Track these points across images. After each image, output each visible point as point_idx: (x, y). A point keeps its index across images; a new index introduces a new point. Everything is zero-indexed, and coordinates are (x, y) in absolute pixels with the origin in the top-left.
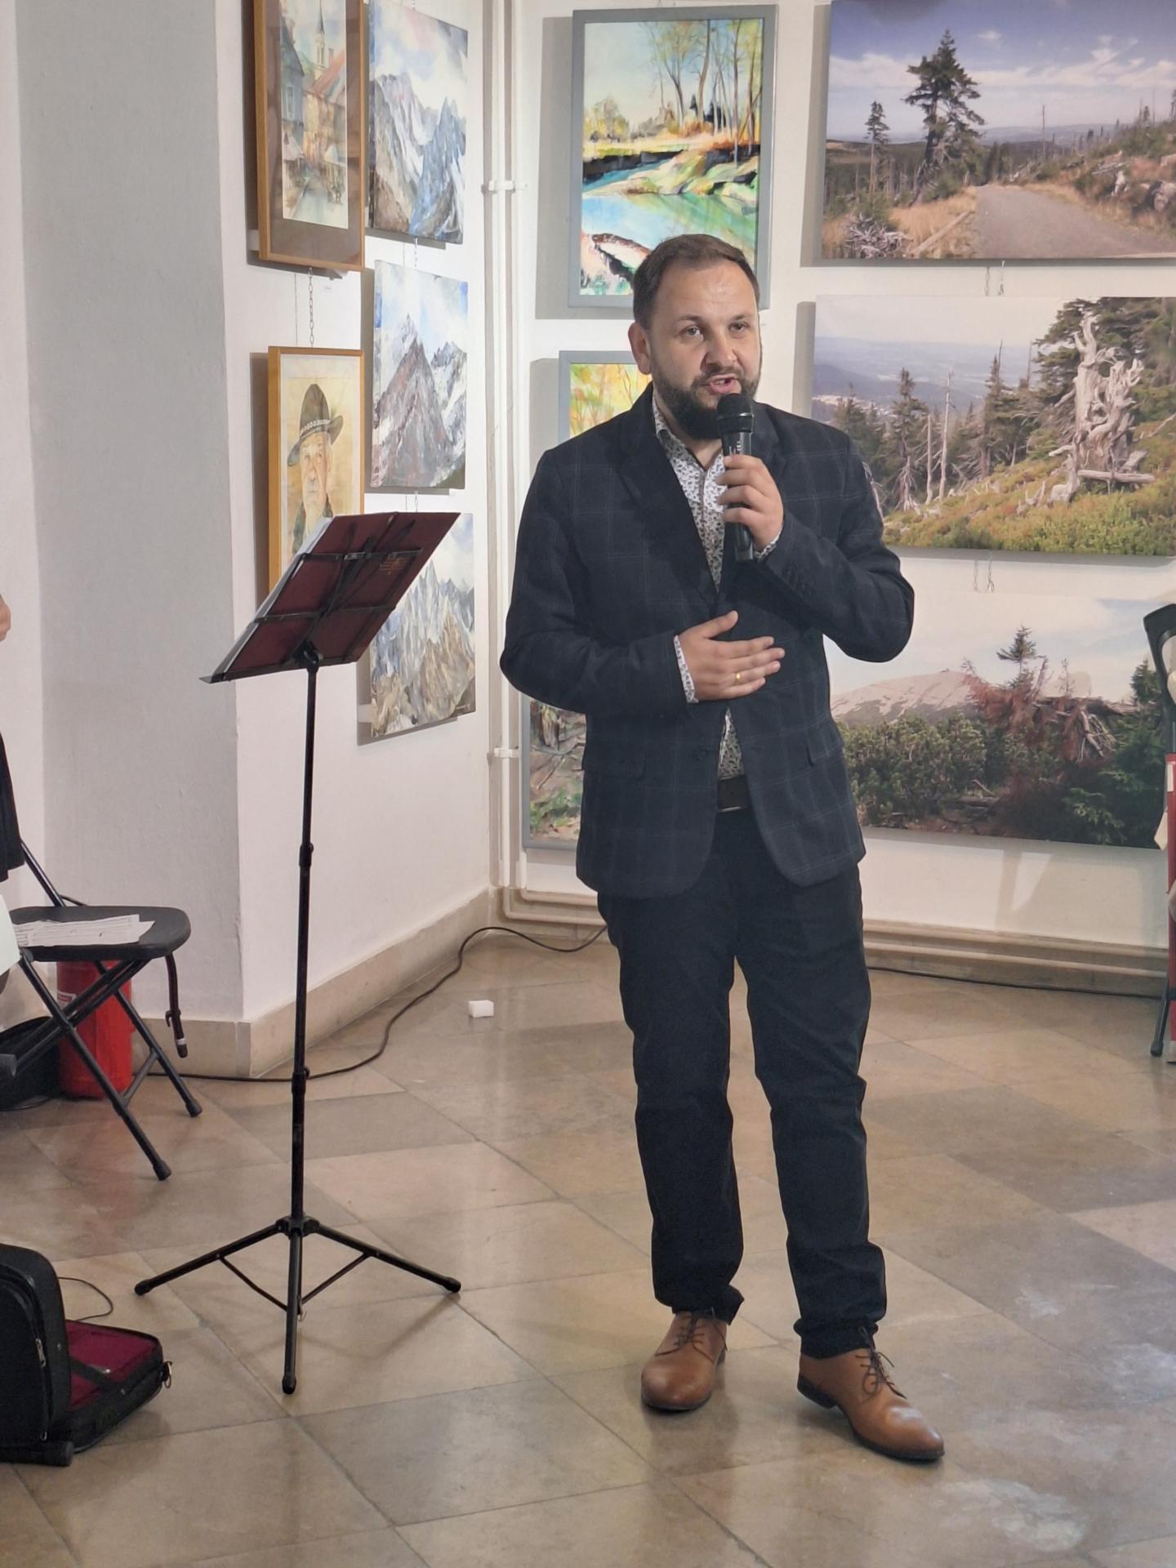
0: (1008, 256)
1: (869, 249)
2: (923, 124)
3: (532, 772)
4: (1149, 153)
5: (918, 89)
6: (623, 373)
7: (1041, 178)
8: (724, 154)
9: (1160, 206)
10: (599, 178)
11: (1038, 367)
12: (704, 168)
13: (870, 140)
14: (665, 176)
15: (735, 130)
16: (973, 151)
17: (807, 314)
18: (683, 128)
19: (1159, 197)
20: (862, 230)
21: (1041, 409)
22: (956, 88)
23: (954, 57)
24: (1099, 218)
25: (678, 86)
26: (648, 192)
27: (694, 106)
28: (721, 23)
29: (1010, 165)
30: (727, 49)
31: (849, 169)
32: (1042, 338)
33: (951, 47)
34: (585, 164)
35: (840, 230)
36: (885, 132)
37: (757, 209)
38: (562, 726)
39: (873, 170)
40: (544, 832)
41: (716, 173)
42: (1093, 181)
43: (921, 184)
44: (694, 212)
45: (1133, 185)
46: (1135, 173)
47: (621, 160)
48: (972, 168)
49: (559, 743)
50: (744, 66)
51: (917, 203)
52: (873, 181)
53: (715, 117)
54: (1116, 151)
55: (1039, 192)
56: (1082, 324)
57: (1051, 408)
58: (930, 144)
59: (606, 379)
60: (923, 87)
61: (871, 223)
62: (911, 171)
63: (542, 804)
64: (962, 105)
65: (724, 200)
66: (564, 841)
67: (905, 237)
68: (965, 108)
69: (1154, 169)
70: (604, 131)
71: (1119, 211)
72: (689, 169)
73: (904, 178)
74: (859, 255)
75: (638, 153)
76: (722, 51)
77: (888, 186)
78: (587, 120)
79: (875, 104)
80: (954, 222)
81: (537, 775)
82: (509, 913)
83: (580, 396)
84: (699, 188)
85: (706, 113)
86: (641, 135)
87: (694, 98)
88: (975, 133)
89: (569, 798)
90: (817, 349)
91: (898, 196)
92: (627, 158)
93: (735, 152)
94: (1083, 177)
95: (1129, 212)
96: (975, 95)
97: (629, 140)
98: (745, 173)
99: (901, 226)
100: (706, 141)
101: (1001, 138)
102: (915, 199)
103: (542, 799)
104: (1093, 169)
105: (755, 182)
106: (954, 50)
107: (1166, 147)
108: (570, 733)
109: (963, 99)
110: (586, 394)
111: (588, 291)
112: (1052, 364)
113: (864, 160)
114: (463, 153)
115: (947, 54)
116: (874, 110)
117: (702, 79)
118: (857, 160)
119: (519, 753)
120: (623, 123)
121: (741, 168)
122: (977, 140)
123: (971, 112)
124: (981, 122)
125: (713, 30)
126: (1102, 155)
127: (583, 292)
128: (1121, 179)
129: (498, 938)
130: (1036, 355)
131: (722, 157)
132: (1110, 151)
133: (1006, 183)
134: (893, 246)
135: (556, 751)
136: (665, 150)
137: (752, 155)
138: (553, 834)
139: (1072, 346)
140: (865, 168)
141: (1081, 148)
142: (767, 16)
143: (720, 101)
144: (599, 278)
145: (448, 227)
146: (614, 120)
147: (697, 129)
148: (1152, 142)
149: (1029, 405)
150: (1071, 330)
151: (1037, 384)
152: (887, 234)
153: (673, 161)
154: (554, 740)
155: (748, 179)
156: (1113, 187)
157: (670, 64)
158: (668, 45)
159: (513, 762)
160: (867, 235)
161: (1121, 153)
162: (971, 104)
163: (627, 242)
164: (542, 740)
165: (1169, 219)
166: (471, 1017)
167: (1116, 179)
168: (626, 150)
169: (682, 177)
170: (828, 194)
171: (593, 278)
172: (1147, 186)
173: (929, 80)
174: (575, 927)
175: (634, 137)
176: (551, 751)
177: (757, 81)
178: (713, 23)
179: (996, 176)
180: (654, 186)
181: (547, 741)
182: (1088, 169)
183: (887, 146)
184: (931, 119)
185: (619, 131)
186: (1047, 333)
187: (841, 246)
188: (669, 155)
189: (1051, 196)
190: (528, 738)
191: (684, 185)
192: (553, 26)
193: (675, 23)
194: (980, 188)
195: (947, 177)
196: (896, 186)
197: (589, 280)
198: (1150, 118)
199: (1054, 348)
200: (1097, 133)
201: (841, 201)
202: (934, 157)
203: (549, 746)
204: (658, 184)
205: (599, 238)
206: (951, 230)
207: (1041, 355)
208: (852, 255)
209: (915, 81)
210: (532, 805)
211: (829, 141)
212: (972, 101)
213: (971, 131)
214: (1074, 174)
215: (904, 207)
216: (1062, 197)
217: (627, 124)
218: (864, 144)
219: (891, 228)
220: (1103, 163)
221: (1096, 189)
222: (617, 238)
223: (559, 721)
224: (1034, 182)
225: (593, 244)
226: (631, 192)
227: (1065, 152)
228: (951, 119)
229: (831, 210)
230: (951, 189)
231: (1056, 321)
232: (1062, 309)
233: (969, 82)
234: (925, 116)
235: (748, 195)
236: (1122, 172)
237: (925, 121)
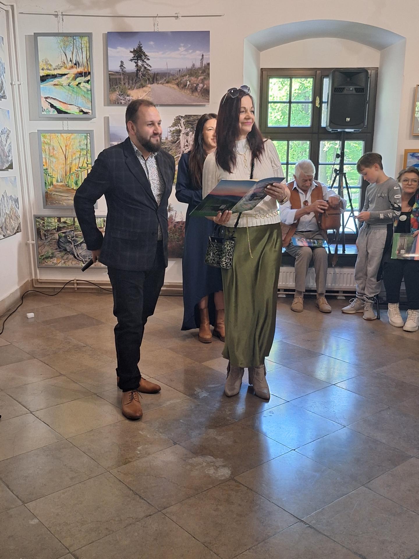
0: (160, 104)
1: (123, 101)
2: (135, 67)
3: (39, 247)
4: (195, 76)
5: (133, 57)
6: (56, 136)
7: (167, 82)
8: (80, 74)
9: (199, 90)
10: (45, 81)
11: (170, 134)
12: (75, 78)
13: (121, 71)
14: (64, 80)
15: (83, 68)
16: (149, 75)
17: (107, 120)
18: (68, 67)
19: (198, 88)
20: (120, 96)
21: (171, 145)
22: (143, 57)
23: (142, 48)
24: (183, 94)
25: (66, 55)
26: (59, 85)
27: (71, 61)
28: (77, 37)
29: (159, 79)
30: (79, 45)
31: (116, 79)
32: (171, 126)
33: (141, 46)
34: (41, 77)
35: (114, 96)
36: (125, 69)
37: (91, 90)
38: (46, 234)
39: (122, 79)
40: (44, 263)
41: (79, 80)
42: (181, 84)
43: (135, 84)
45: (192, 84)
46: (192, 81)
47: (51, 76)
48: (149, 79)
49: (46, 239)
50: (84, 50)
51: (135, 89)
52: (122, 83)
53: (77, 64)
54: (187, 75)
55: (167, 86)
56: (181, 122)
57: (174, 145)
58: (137, 72)
59: (52, 138)
60: (134, 57)
61: (122, 94)
62: (132, 80)
63: (42, 256)
64: (145, 62)
65: (81, 87)
66: (49, 265)
68: (146, 63)
69: (197, 80)
70: (45, 68)
71: (188, 92)
72: (71, 79)
73: (131, 82)
74: (120, 103)
75: (56, 74)
76: (78, 45)
77: (127, 84)
78: (40, 64)
79: (121, 61)
80: (145, 94)
81: (40, 248)
82: (35, 286)
83: (44, 142)
84: (74, 84)
85: (74, 63)
86: (56, 69)
87: (71, 59)
88: (149, 70)
89: (50, 254)
90: (110, 129)
91: (129, 87)
92: (53, 75)
93: (83, 74)
94: (178, 82)
95: (191, 92)
96: (148, 59)
97: (53, 70)
98: (87, 80)
99: (131, 95)
100: (75, 71)
101: (156, 71)
102: (134, 88)
103: (42, 255)
104: (181, 80)
105: (90, 82)
106: (142, 47)
107: (199, 75)
108: (49, 236)
109: (145, 60)
110: (46, 142)
111: (45, 113)
112: (174, 133)
113: (120, 77)
114: (5, 73)
115: (140, 48)
116: (121, 63)
117: (73, 53)
118: (118, 77)
119: (34, 242)
120: (51, 65)
121: (85, 78)
122: (150, 72)
123: (148, 64)
124: (151, 67)
125: (75, 39)
126: (183, 76)
127: (43, 113)
128: (188, 83)
129: (32, 293)
130: (169, 131)
131: (80, 75)
132: (185, 75)
133: (158, 84)
135: (45, 241)
136: (63, 73)
137: (88, 75)
138: (46, 264)
139: (178, 128)
140: (120, 79)
141: (177, 74)
142: (89, 35)
143: (78, 60)
144: (47, 109)
145: (2, 94)
146: (48, 64)
147: (72, 67)
148: (196, 73)
149: (168, 144)
150: (178, 124)
151: (170, 138)
152: (127, 97)
153: (66, 76)
154: (44, 238)
155: (88, 82)
156: (186, 85)
157: (63, 49)
158: (62, 44)
159: (33, 245)
160: (122, 98)
161: (188, 76)
162: (147, 62)
163: (55, 99)
164: (41, 238)
165: (201, 94)
166: (28, 318)
167: (187, 83)
168: (52, 73)
169: (69, 81)
170: (110, 86)
171: (45, 109)
172: (195, 85)
173: (136, 55)
174: (54, 288)
175: (54, 69)
176: (44, 241)
177: (88, 54)
178: (74, 37)
179: (155, 82)
180: (61, 83)
181: (42, 238)
182: (179, 80)
183: (126, 73)
184: (137, 66)
185: (50, 68)
186: (172, 124)
187: (115, 101)
188: (65, 75)
189: (170, 87)
190: (37, 237)
191: (70, 83)
192: (28, 37)
193: (63, 37)
194: (151, 85)
195: (142, 82)
196: (129, 84)
197: (44, 110)
198: (195, 66)
199: (174, 129)
200: (181, 70)
201: (114, 88)
202: (139, 76)
203: (43, 240)
204: (62, 83)
205: (46, 98)
206: (144, 96)
207: (170, 130)
208: (118, 103)
209: (132, 55)
210: (40, 256)
211: (109, 71)
212: (148, 61)
213: (148, 69)
214: (176, 81)
215: (131, 90)
216: (174, 88)
217: (52, 66)
218: (119, 72)
219: (128, 96)
220: (183, 79)
221: (182, 86)
222: (52, 98)
223: (46, 233)
224: (166, 84)
225: (45, 100)
226: (54, 85)
227: (173, 75)
228: (142, 66)
229: (111, 90)
230: (144, 85)
231: (174, 121)
232: (175, 118)
233: (147, 56)
234: (135, 65)
235: (88, 86)
236: (189, 81)
237: (135, 66)
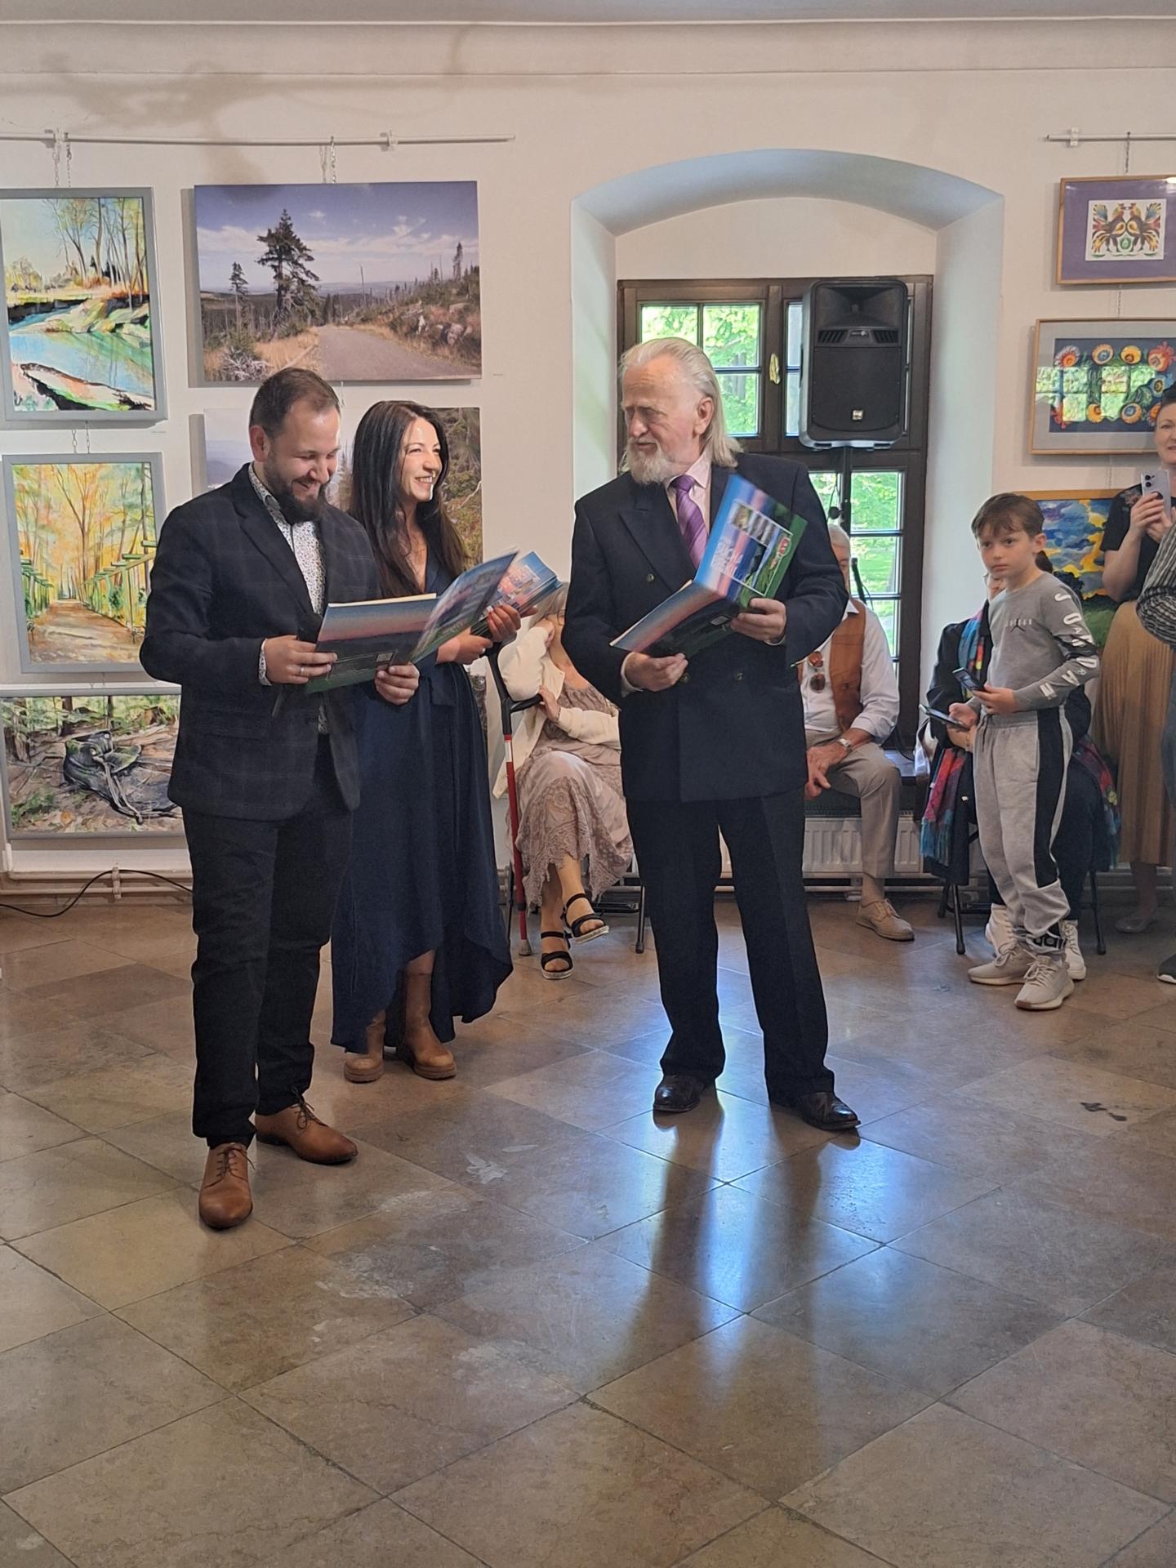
0: (345, 379)
1: (241, 374)
2: (273, 280)
3: (10, 782)
4: (440, 303)
5: (267, 254)
6: (56, 471)
7: (364, 321)
8: (121, 301)
9: (452, 341)
10: (22, 320)
12: (106, 312)
13: (234, 292)
14: (74, 318)
15: (128, 283)
16: (313, 301)
17: (198, 424)
18: (85, 281)
19: (450, 335)
20: (234, 360)
22: (296, 253)
23: (292, 230)
24: (409, 350)
25: (79, 249)
26: (62, 331)
27: (93, 265)
28: (109, 200)
29: (341, 310)
30: (115, 221)
31: (220, 312)
33: (289, 222)
34: (9, 309)
35: (217, 359)
36: (245, 286)
37: (151, 344)
38: (32, 744)
39: (238, 314)
40: (24, 827)
41: (117, 316)
42: (402, 324)
43: (275, 325)
45: (431, 326)
46: (432, 317)
47: (38, 307)
48: (312, 312)
49: (30, 757)
50: (130, 234)
51: (274, 339)
52: (239, 323)
53: (110, 273)
54: (417, 301)
55: (364, 331)
58: (280, 295)
59: (43, 476)
60: (271, 252)
61: (240, 354)
62: (267, 316)
63: (21, 805)
64: (301, 266)
66: (41, 832)
67: (268, 364)
68: (304, 269)
69: (444, 315)
70: (22, 284)
71: (422, 345)
72: (95, 313)
73: (262, 320)
74: (233, 378)
75: (52, 301)
76: (112, 223)
77: (251, 326)
78: (7, 275)
79: (235, 265)
80: (303, 353)
81: (14, 784)
83: (23, 490)
84: (104, 328)
85: (104, 270)
86: (54, 287)
87: (93, 259)
88: (314, 288)
89: (42, 799)
90: (208, 450)
91: (259, 334)
92: (43, 304)
93: (130, 300)
94: (395, 319)
95: (430, 346)
96: (310, 259)
97: (44, 291)
98: (140, 316)
99: (263, 357)
100: (106, 291)
101: (333, 291)
102: (272, 336)
103: (20, 802)
104: (402, 314)
105: (147, 323)
106: (291, 225)
107: (452, 298)
108: (38, 750)
109: (301, 261)
110: (27, 488)
111: (22, 408)
113: (232, 307)
115: (286, 228)
116: (235, 268)
117: (98, 244)
118: (226, 306)
120: (37, 277)
121: (136, 312)
122: (315, 292)
123: (309, 271)
124: (317, 278)
125: (103, 206)
126: (407, 304)
127: (17, 409)
128: (422, 322)
131: (120, 304)
132: (413, 301)
133: (339, 324)
134: (259, 371)
135: (28, 764)
136: (73, 298)
137: (144, 302)
138: (31, 827)
140: (232, 312)
141: (391, 299)
142: (144, 196)
143: (114, 261)
144: (29, 398)
146: (30, 275)
147: (98, 282)
148: (442, 294)
152: (253, 362)
153: (81, 306)
154: (26, 755)
155: (142, 321)
156: (417, 327)
157: (71, 232)
158: (67, 218)
160: (238, 364)
161: (420, 302)
162: (308, 265)
163: (49, 369)
164: (16, 756)
165: (459, 350)
167: (418, 321)
168: (41, 299)
169: (89, 320)
170: (206, 332)
171: (24, 399)
172: (441, 327)
173: (275, 247)
174: (56, 896)
175: (47, 288)
176: (23, 764)
177: (142, 246)
178: (102, 201)
179: (330, 318)
180: (67, 326)
181: (20, 757)
182: (397, 314)
183: (247, 296)
184: (279, 276)
185: (34, 284)
187: (219, 372)
188: (77, 302)
189: (373, 333)
190: (5, 755)
191: (91, 325)
193: (72, 200)
194: (320, 328)
195: (295, 319)
196: (256, 327)
197: (21, 399)
198: (439, 276)
200: (402, 287)
201: (216, 338)
202: (284, 305)
203: (22, 761)
204: (70, 325)
205: (26, 367)
206: (302, 360)
208: (229, 379)
209: (264, 248)
210: (12, 807)
211: (202, 292)
212: (308, 262)
213: (309, 285)
214: (388, 318)
215: (264, 342)
216: (382, 334)
217: (41, 279)
218: (230, 295)
219: (256, 358)
220: (408, 310)
221: (405, 329)
222: (41, 366)
223: (29, 741)
224: (359, 324)
225: (22, 372)
226: (48, 330)
227: (380, 301)
228: (294, 277)
229: (209, 344)
230: (299, 329)
233: (305, 248)
234: (274, 274)
235: (143, 333)
236: (423, 315)
237: (275, 277)
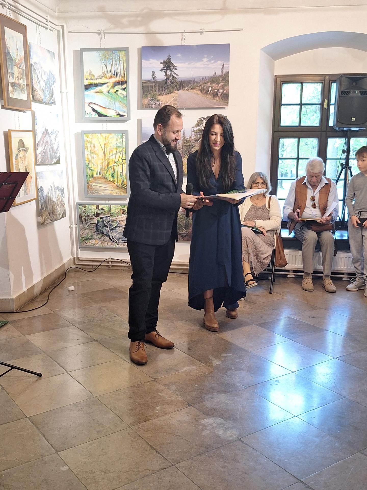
0: (186, 107)
1: (153, 106)
3: (80, 230)
4: (216, 83)
5: (163, 68)
6: (97, 136)
7: (192, 89)
8: (118, 83)
9: (219, 95)
10: (88, 89)
11: (193, 133)
12: (113, 86)
13: (152, 80)
14: (104, 88)
15: (120, 77)
16: (176, 82)
17: (140, 121)
18: (108, 77)
19: (219, 93)
21: (195, 143)
22: (172, 67)
23: (171, 60)
24: (206, 98)
25: (106, 67)
26: (100, 92)
27: (110, 72)
28: (116, 52)
29: (185, 86)
30: (117, 58)
31: (148, 86)
32: (194, 126)
33: (170, 58)
34: (85, 86)
35: (146, 101)
36: (156, 78)
37: (127, 97)
38: (87, 219)
39: (153, 87)
40: (84, 244)
41: (117, 88)
42: (204, 90)
43: (164, 90)
44: (112, 97)
45: (213, 90)
46: (213, 87)
47: (94, 85)
48: (176, 86)
49: (86, 223)
50: (122, 62)
51: (164, 95)
52: (153, 90)
53: (115, 74)
54: (209, 82)
55: (192, 92)
56: (203, 123)
57: (197, 142)
58: (166, 81)
59: (93, 137)
60: (164, 67)
61: (153, 100)
62: (162, 87)
63: (83, 237)
64: (173, 71)
65: (118, 94)
66: (89, 246)
67: (162, 103)
68: (174, 72)
69: (217, 87)
70: (89, 78)
71: (210, 96)
72: (110, 87)
73: (161, 89)
74: (151, 107)
75: (97, 83)
76: (116, 58)
77: (157, 91)
78: (85, 75)
79: (153, 71)
80: (173, 99)
81: (81, 231)
82: (76, 263)
83: (87, 141)
84: (113, 91)
85: (113, 73)
86: (98, 79)
87: (110, 70)
88: (177, 78)
89: (89, 236)
90: (142, 130)
91: (160, 93)
92: (95, 84)
93: (121, 83)
95: (212, 97)
96: (176, 69)
97: (95, 80)
98: (123, 88)
99: (160, 100)
100: (114, 80)
101: (183, 79)
102: (163, 94)
103: (83, 236)
105: (126, 90)
106: (171, 58)
107: (220, 81)
108: (89, 221)
109: (173, 70)
110: (88, 141)
111: (88, 116)
112: (196, 132)
113: (151, 85)
114: (55, 82)
115: (169, 59)
116: (153, 73)
117: (112, 65)
118: (150, 84)
119: (77, 226)
120: (94, 76)
121: (122, 86)
122: (177, 80)
123: (175, 73)
124: (178, 76)
125: (114, 53)
126: (206, 83)
127: (86, 116)
128: (210, 89)
129: (74, 269)
130: (193, 130)
131: (118, 84)
132: (208, 82)
133: (184, 90)
134: (159, 105)
135: (86, 225)
136: (104, 82)
137: (125, 83)
138: (86, 244)
139: (201, 128)
140: (152, 86)
141: (201, 82)
142: (126, 50)
143: (116, 70)
144: (90, 113)
145: (52, 100)
146: (91, 75)
147: (111, 77)
148: (217, 80)
149: (192, 142)
150: (201, 124)
151: (193, 137)
152: (157, 102)
153: (106, 85)
154: (85, 222)
155: (124, 89)
156: (209, 91)
157: (104, 61)
158: (103, 57)
159: (76, 228)
160: (153, 103)
161: (210, 83)
162: (175, 71)
163: (96, 104)
164: (82, 222)
165: (221, 98)
166: (69, 290)
167: (209, 89)
168: (94, 82)
169: (109, 89)
170: (143, 93)
171: (88, 113)
172: (216, 91)
173: (165, 66)
174: (92, 265)
175: (96, 79)
176: (84, 225)
177: (125, 66)
178: (114, 52)
179: (182, 88)
182: (203, 87)
183: (156, 81)
184: (166, 75)
185: (93, 78)
186: (195, 125)
187: (147, 105)
189: (195, 93)
190: (79, 222)
191: (109, 91)
192: (75, 52)
193: (105, 52)
194: (178, 91)
195: (171, 88)
196: (159, 91)
197: (87, 113)
198: (216, 74)
199: (197, 128)
200: (204, 78)
201: (146, 94)
202: (168, 84)
203: (84, 224)
204: (103, 91)
205: (89, 103)
206: (172, 101)
207: (194, 130)
208: (149, 107)
209: (162, 66)
210: (81, 238)
211: (143, 80)
212: (176, 70)
213: (175, 78)
214: (200, 88)
215: (161, 96)
216: (197, 93)
218: (151, 81)
219: (158, 101)
220: (206, 85)
222: (94, 103)
223: (86, 218)
224: (191, 90)
225: (88, 105)
226: (96, 92)
227: (197, 82)
228: (171, 75)
229: (144, 96)
230: (172, 91)
231: (197, 122)
232: (198, 119)
233: (175, 66)
234: (165, 74)
235: (124, 93)
236: (211, 87)
237: (165, 75)
